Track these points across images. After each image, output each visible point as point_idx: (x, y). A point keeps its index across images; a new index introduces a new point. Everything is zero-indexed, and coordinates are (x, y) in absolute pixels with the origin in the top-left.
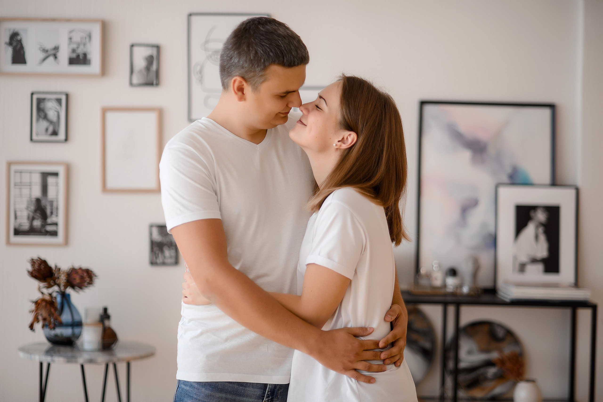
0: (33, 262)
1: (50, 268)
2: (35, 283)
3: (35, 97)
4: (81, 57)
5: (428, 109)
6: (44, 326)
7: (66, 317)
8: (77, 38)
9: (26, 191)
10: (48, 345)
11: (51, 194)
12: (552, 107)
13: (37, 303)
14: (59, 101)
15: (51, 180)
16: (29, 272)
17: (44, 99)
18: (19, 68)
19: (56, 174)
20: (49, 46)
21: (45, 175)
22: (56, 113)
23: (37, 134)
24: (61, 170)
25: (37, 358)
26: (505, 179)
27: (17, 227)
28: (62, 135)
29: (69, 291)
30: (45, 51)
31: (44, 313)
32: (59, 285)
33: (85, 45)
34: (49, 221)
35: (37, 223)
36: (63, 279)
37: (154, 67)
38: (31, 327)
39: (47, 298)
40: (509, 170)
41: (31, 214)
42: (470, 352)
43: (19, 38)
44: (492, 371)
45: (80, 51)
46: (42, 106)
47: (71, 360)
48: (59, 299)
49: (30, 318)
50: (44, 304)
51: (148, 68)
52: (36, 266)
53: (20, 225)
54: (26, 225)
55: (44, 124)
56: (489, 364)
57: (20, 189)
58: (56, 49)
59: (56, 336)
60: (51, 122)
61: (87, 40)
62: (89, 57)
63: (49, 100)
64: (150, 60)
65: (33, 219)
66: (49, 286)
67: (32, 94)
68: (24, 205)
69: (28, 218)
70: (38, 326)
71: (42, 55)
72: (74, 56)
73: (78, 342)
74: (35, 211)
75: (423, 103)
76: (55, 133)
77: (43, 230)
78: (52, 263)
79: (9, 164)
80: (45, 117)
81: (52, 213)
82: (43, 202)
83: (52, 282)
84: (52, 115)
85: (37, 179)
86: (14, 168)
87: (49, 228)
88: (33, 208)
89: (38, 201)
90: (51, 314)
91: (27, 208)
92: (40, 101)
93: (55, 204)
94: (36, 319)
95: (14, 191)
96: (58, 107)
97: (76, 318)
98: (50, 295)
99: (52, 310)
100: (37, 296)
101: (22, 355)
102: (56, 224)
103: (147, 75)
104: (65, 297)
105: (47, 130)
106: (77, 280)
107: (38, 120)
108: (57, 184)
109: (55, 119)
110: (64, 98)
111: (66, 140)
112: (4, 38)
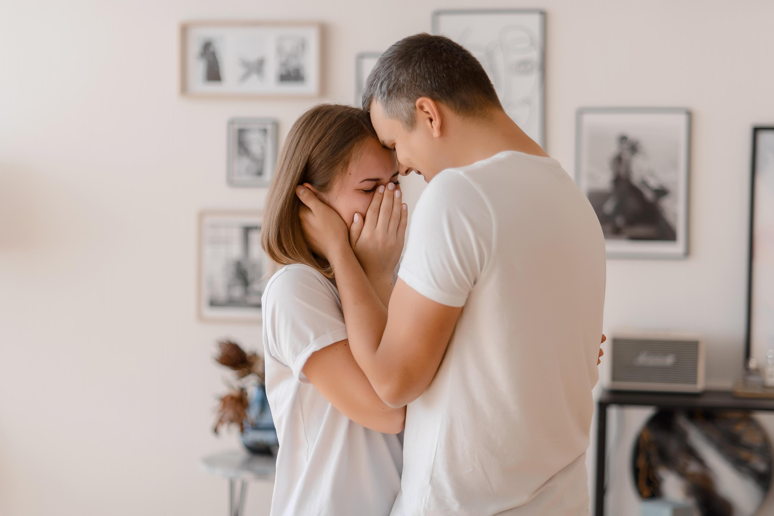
0: (222, 345)
1: (244, 354)
3: (235, 126)
4: (293, 73)
5: (764, 137)
8: (288, 46)
9: (222, 251)
10: (242, 454)
11: (254, 254)
13: (224, 401)
14: (265, 131)
15: (254, 236)
16: (217, 358)
17: (246, 130)
18: (213, 88)
20: (253, 57)
21: (247, 231)
22: (260, 148)
23: (237, 176)
27: (211, 297)
28: (269, 177)
30: (247, 65)
31: (230, 413)
33: (297, 56)
34: (252, 289)
35: (236, 293)
38: (216, 431)
39: (236, 393)
41: (229, 280)
43: (213, 48)
45: (293, 63)
46: (243, 138)
49: (211, 419)
50: (231, 401)
53: (215, 295)
54: (222, 295)
55: (245, 162)
58: (262, 61)
59: (255, 443)
60: (254, 159)
61: (301, 48)
62: (303, 72)
63: (253, 130)
65: (232, 286)
66: (242, 376)
67: (231, 122)
68: (220, 269)
69: (226, 285)
70: (224, 430)
71: (243, 71)
74: (234, 277)
75: (757, 130)
76: (260, 173)
77: (245, 302)
78: (245, 347)
79: (202, 215)
80: (248, 154)
81: (254, 278)
82: (245, 266)
83: (247, 370)
85: (236, 235)
86: (207, 220)
88: (231, 272)
89: (238, 263)
90: (239, 415)
91: (224, 273)
92: (241, 132)
96: (263, 141)
97: (266, 421)
98: (241, 389)
100: (224, 390)
105: (249, 169)
107: (237, 157)
109: (258, 154)
110: (269, 127)
112: (195, 48)
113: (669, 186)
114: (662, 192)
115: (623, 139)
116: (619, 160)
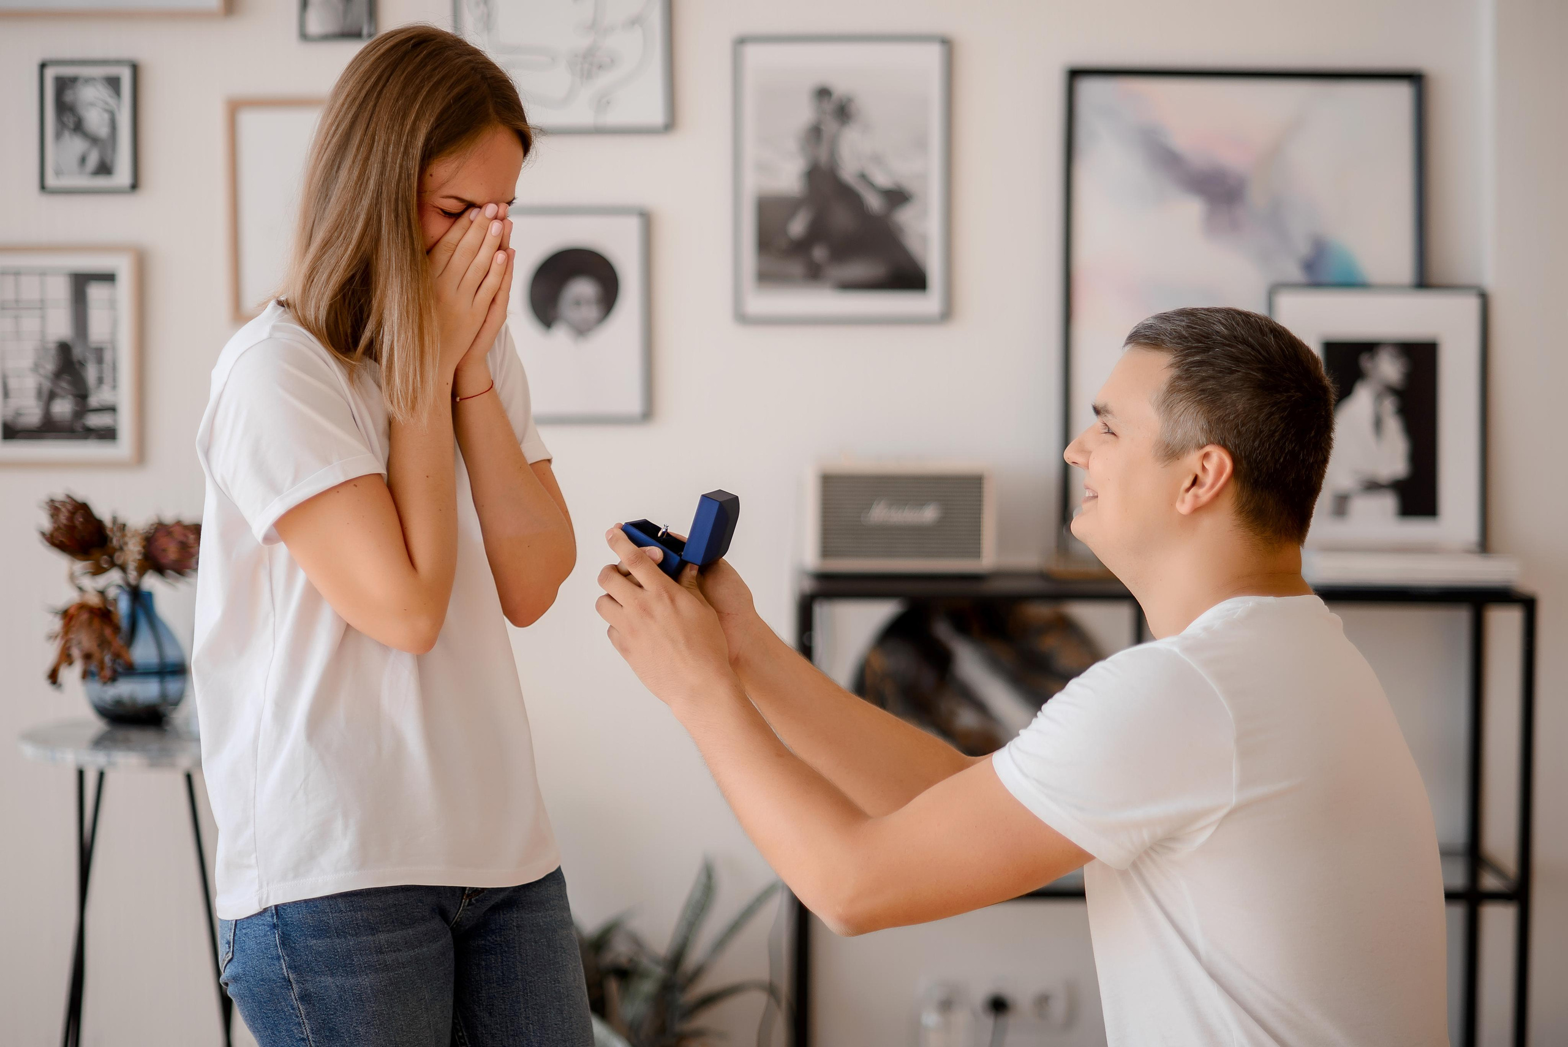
0: (54, 508)
1: (99, 525)
2: (61, 564)
3: (50, 73)
5: (1088, 88)
6: (86, 675)
7: (143, 652)
9: (30, 324)
10: (97, 725)
11: (98, 329)
12: (1415, 78)
13: (67, 616)
14: (114, 83)
15: (96, 293)
16: (43, 534)
17: (74, 80)
19: (108, 278)
21: (81, 282)
22: (106, 116)
23: (58, 173)
24: (122, 266)
25: (70, 759)
26: (1295, 273)
27: (9, 418)
28: (122, 175)
29: (151, 582)
31: (84, 640)
32: (123, 568)
34: (94, 401)
35: (63, 408)
36: (133, 551)
38: (53, 677)
39: (94, 600)
40: (1303, 248)
41: (47, 385)
46: (69, 97)
47: (160, 760)
48: (123, 606)
49: (50, 653)
50: (85, 616)
52: (63, 518)
53: (18, 414)
54: (32, 415)
55: (76, 145)
57: (16, 317)
59: (118, 703)
60: (94, 140)
63: (88, 80)
65: (52, 396)
66: (98, 571)
67: (43, 66)
68: (26, 361)
69: (39, 393)
70: (71, 675)
73: (178, 717)
74: (58, 375)
75: (1075, 74)
76: (105, 169)
77: (78, 426)
78: (103, 511)
80: (79, 127)
81: (100, 381)
82: (77, 352)
83: (104, 560)
84: (95, 120)
85: (60, 291)
87: (94, 421)
88: (50, 366)
89: (64, 349)
90: (103, 643)
91: (36, 367)
92: (63, 85)
93: (108, 356)
94: (66, 657)
96: (112, 102)
97: (171, 655)
98: (102, 593)
99: (108, 632)
100: (68, 597)
101: (29, 751)
102: (112, 409)
103: (346, 12)
104: (139, 598)
105: (83, 160)
106: (172, 553)
107: (58, 136)
108: (112, 304)
109: (103, 131)
110: (125, 76)
111: (135, 186)
113: (910, 185)
114: (897, 197)
115: (823, 93)
116: (815, 133)
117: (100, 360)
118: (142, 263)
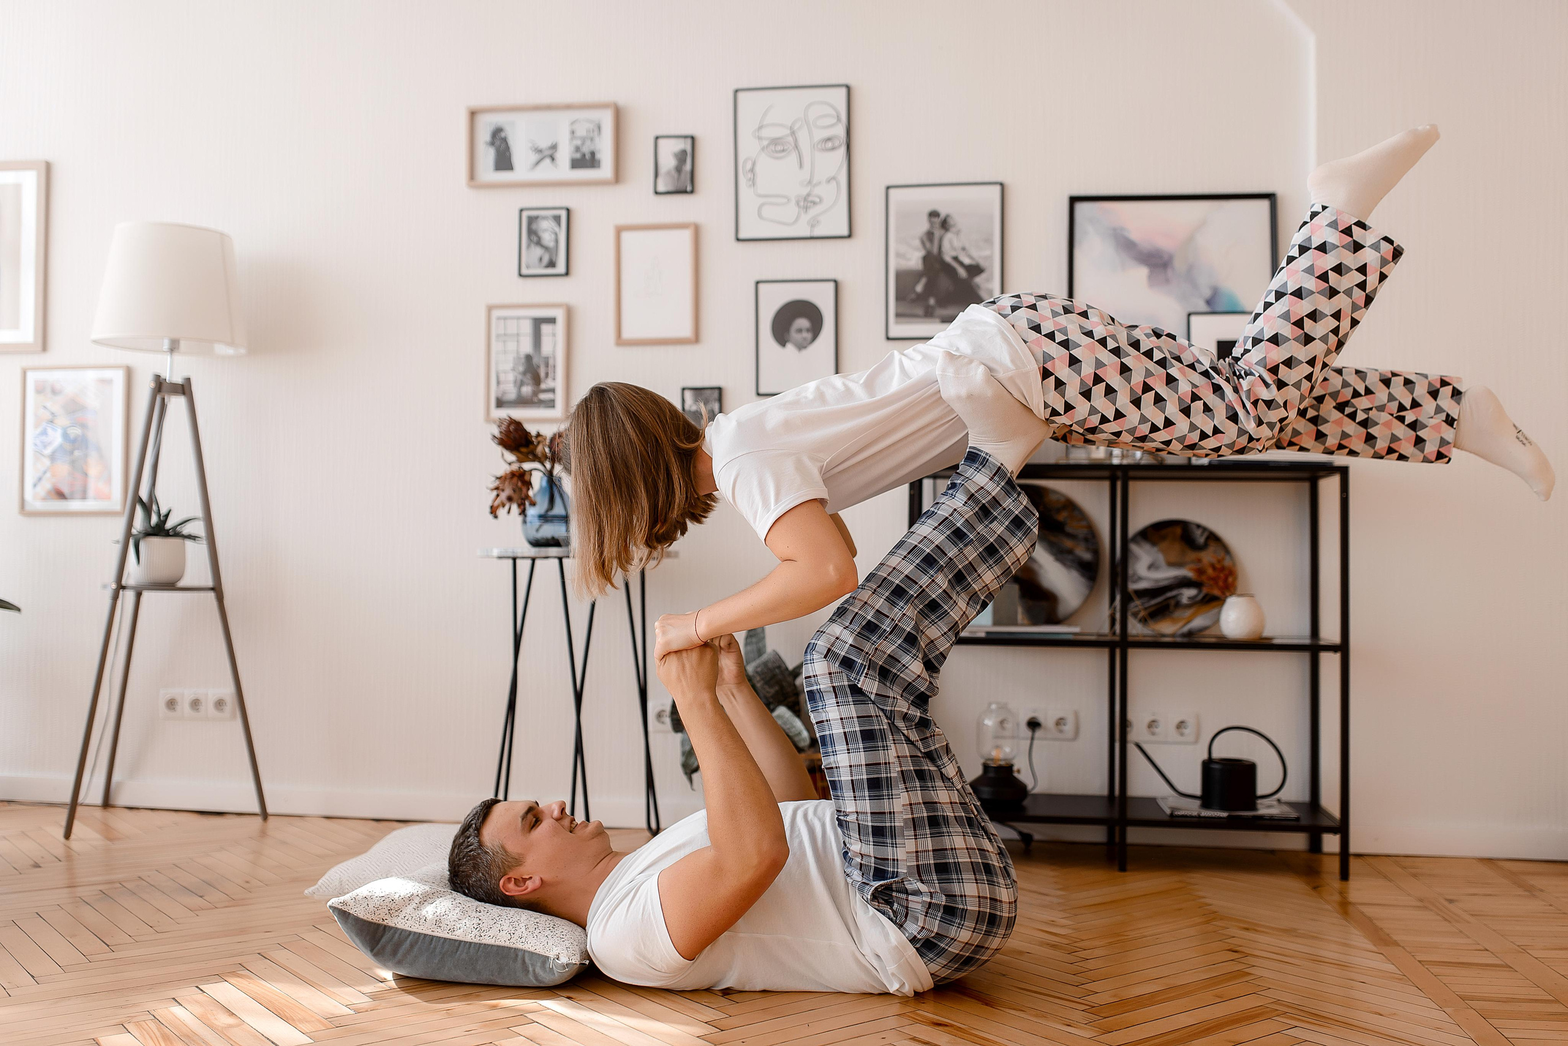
0: (500, 423)
1: (526, 434)
3: (525, 214)
4: (588, 157)
5: (1080, 207)
8: (581, 132)
9: (512, 346)
10: (527, 547)
11: (546, 348)
12: (1270, 197)
13: (501, 479)
14: (557, 219)
15: (546, 328)
16: (494, 437)
17: (537, 218)
18: (504, 176)
19: (552, 321)
20: (544, 144)
21: (538, 323)
22: (553, 236)
23: (528, 267)
24: (559, 314)
26: (1200, 305)
27: (500, 395)
28: (561, 268)
30: (539, 151)
31: (508, 489)
32: (542, 461)
33: (592, 139)
34: (543, 386)
35: (527, 390)
36: (545, 450)
37: (688, 167)
38: (493, 513)
39: (515, 468)
40: (1207, 293)
41: (520, 377)
42: (1151, 567)
43: (503, 135)
44: (1188, 593)
45: (586, 149)
46: (534, 227)
49: (491, 499)
50: (510, 478)
51: (679, 169)
52: (504, 427)
53: (504, 393)
54: (512, 395)
55: (538, 251)
56: (1185, 583)
57: (504, 342)
58: (554, 147)
59: (538, 534)
60: (546, 248)
61: (596, 133)
62: (598, 156)
63: (545, 218)
64: (681, 157)
65: (522, 384)
66: (524, 460)
67: (521, 210)
68: (510, 365)
69: (515, 382)
70: (504, 512)
71: (534, 157)
72: (578, 156)
74: (524, 373)
75: (1074, 200)
76: (552, 264)
77: (535, 400)
78: (532, 429)
79: (490, 309)
80: (539, 243)
81: (547, 375)
82: (535, 361)
83: (528, 455)
84: (547, 238)
85: (527, 328)
86: (496, 313)
87: (543, 396)
88: (521, 369)
89: (529, 358)
90: (516, 489)
91: (513, 369)
92: (532, 220)
93: (551, 362)
94: (499, 501)
95: (496, 346)
96: (557, 229)
99: (520, 484)
100: (503, 469)
102: (553, 391)
103: (678, 179)
105: (541, 259)
107: (528, 246)
108: (554, 335)
109: (551, 244)
110: (563, 214)
111: (567, 274)
112: (484, 135)
114: (975, 270)
115: (933, 214)
116: (930, 235)
117: (547, 365)
118: (570, 313)
